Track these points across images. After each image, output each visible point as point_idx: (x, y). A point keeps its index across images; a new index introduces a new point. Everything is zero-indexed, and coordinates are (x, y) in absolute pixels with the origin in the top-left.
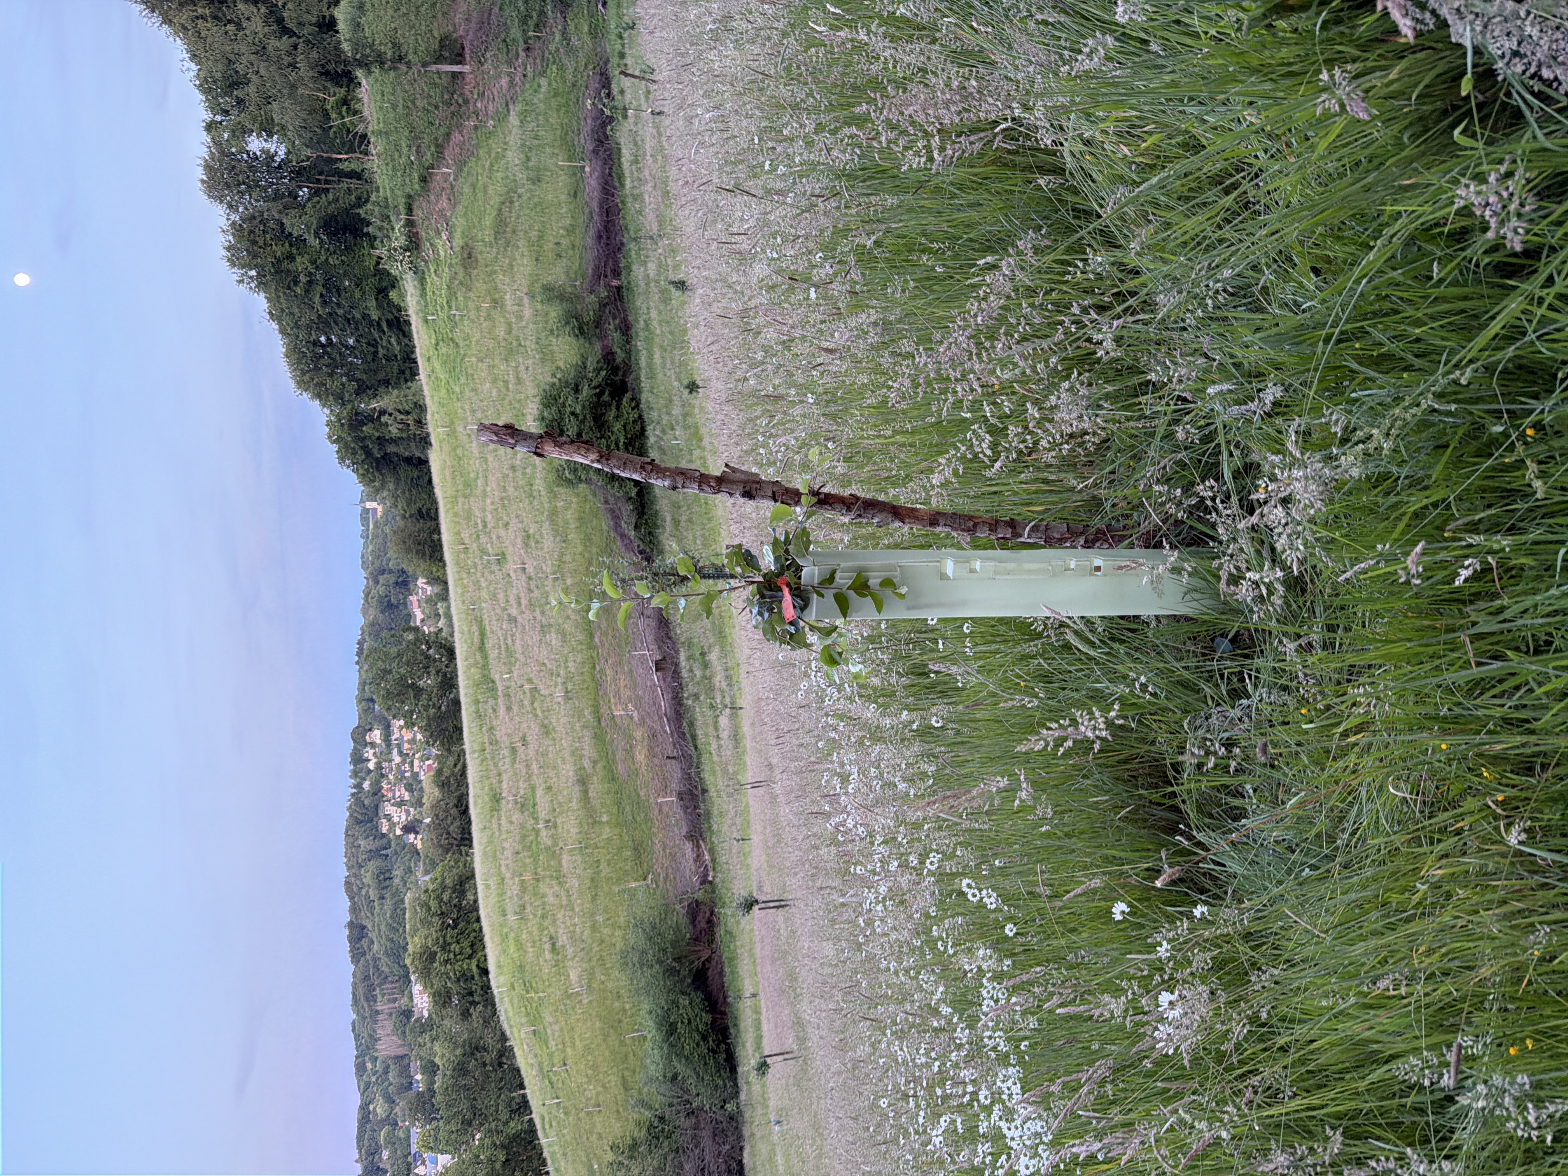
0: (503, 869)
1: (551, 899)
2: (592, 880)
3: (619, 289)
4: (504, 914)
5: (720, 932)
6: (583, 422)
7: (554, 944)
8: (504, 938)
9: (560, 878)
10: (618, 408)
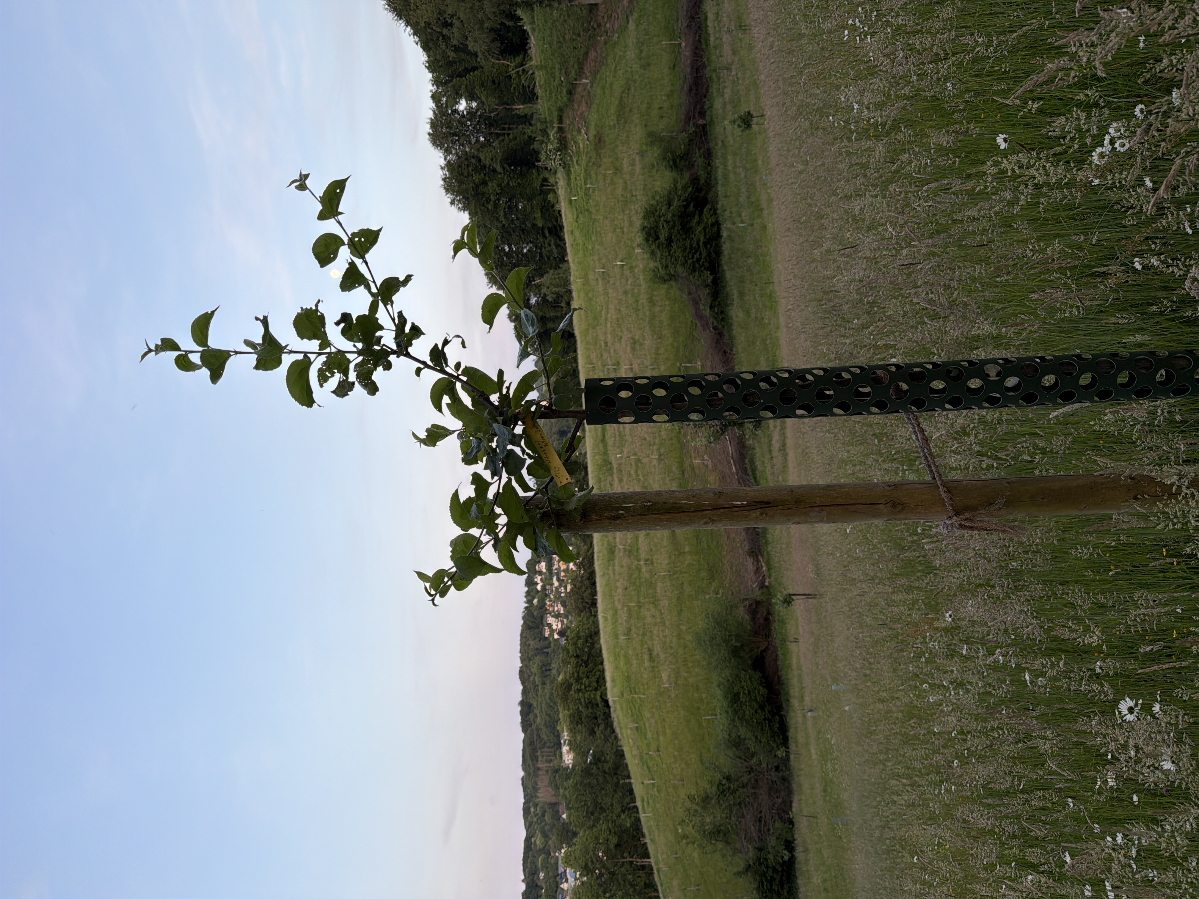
0: (616, 603)
1: (649, 620)
2: (679, 599)
3: (704, 126)
4: (616, 636)
5: (775, 626)
6: (673, 227)
7: (651, 655)
8: (617, 656)
9: (655, 602)
10: (700, 216)
